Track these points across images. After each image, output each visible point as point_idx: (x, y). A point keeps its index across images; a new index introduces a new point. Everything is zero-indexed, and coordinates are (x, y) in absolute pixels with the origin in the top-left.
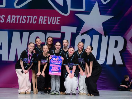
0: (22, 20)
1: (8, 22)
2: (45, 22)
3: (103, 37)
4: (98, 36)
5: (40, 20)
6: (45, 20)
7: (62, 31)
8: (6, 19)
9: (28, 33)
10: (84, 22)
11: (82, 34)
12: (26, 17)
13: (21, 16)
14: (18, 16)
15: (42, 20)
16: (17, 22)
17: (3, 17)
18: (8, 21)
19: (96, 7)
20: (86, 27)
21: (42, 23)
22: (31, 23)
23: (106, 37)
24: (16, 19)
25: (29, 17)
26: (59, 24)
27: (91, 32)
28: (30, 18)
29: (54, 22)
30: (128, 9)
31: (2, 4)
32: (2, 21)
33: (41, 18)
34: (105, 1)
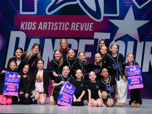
0: (54, 26)
2: (78, 28)
3: (139, 43)
4: (133, 43)
5: (72, 26)
6: (77, 26)
7: (95, 37)
8: (37, 26)
11: (116, 41)
12: (58, 24)
13: (53, 23)
14: (50, 23)
15: (74, 26)
16: (49, 29)
17: (35, 24)
18: (40, 28)
21: (74, 30)
22: (63, 29)
23: (141, 43)
24: (48, 26)
25: (61, 23)
26: (92, 30)
27: (126, 38)
28: (62, 25)
29: (86, 29)
31: (33, 11)
32: (34, 28)
33: (74, 25)
34: (140, 6)
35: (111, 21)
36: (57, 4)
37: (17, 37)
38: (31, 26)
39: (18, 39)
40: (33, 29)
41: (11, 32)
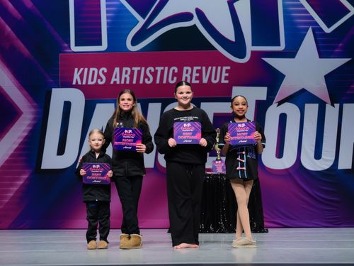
0: (146, 76)
1: (115, 82)
2: (197, 78)
3: (328, 107)
4: (316, 106)
5: (184, 75)
6: (195, 75)
8: (109, 75)
9: (159, 105)
10: (283, 76)
11: (280, 103)
13: (143, 69)
14: (136, 69)
16: (134, 82)
17: (103, 71)
18: (115, 80)
22: (165, 82)
23: (334, 106)
24: (131, 76)
25: (159, 69)
26: (227, 82)
28: (163, 72)
29: (215, 79)
31: (100, 43)
32: (102, 80)
33: (187, 71)
34: (329, 27)
35: (267, 60)
36: (150, 27)
37: (65, 102)
38: (95, 75)
39: (67, 106)
40: (100, 82)
41: (54, 90)
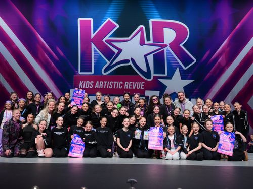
7: (146, 95)
12: (112, 83)
15: (127, 85)
19: (177, 72)
20: (168, 91)
21: (127, 88)
27: (174, 96)
30: (207, 74)
